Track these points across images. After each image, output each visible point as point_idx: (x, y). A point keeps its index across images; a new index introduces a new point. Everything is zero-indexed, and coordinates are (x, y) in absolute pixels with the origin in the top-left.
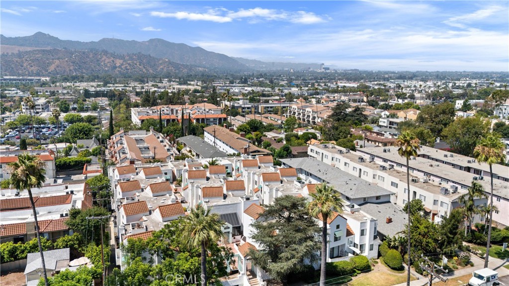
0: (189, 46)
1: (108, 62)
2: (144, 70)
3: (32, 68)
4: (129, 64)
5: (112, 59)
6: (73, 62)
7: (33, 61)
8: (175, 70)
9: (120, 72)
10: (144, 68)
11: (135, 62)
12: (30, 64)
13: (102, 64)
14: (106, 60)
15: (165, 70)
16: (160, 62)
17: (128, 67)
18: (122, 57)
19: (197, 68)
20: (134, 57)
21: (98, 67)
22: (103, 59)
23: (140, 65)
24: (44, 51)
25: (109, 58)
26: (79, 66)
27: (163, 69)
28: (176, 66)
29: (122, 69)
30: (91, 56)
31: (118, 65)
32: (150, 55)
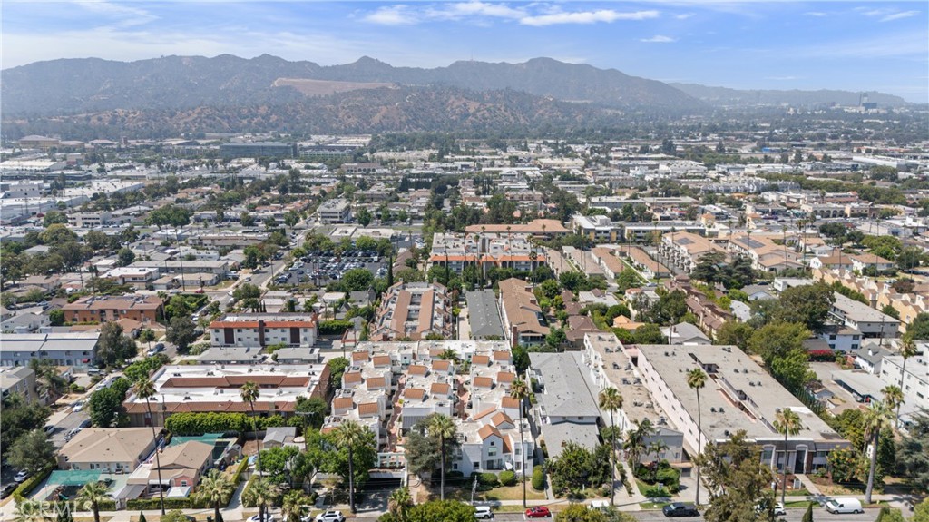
0: (596, 69)
1: (457, 107)
2: (512, 119)
3: (350, 120)
4: (489, 110)
5: (464, 100)
6: (406, 110)
7: (351, 108)
8: (563, 117)
9: (473, 122)
10: (512, 114)
11: (498, 105)
12: (347, 113)
13: (449, 109)
14: (455, 103)
15: (546, 117)
16: (540, 102)
17: (487, 115)
18: (479, 97)
19: (604, 110)
20: (499, 96)
21: (441, 115)
22: (450, 101)
23: (505, 111)
24: (367, 91)
25: (460, 100)
26: (414, 115)
27: (542, 115)
28: (566, 109)
29: (476, 118)
30: (433, 97)
31: (471, 111)
32: (523, 92)
